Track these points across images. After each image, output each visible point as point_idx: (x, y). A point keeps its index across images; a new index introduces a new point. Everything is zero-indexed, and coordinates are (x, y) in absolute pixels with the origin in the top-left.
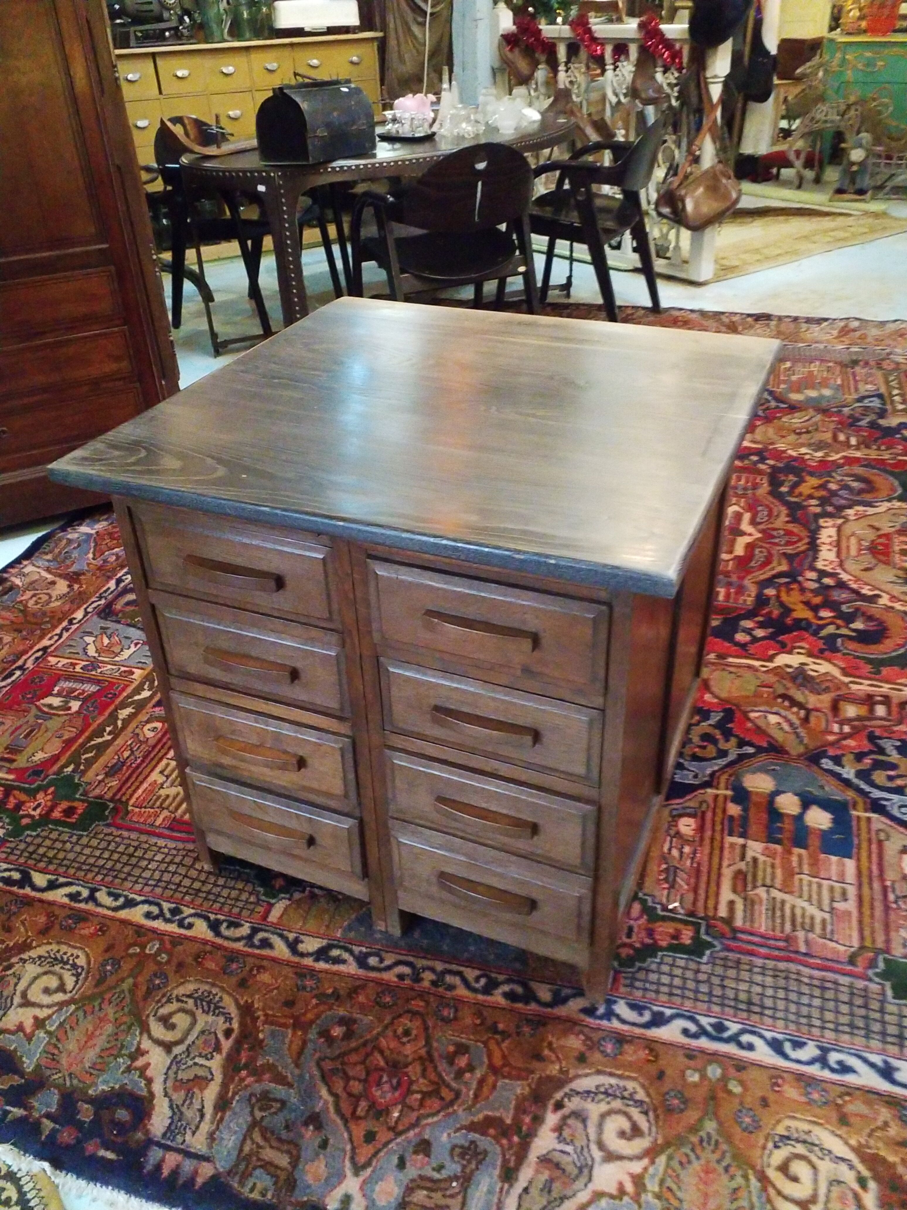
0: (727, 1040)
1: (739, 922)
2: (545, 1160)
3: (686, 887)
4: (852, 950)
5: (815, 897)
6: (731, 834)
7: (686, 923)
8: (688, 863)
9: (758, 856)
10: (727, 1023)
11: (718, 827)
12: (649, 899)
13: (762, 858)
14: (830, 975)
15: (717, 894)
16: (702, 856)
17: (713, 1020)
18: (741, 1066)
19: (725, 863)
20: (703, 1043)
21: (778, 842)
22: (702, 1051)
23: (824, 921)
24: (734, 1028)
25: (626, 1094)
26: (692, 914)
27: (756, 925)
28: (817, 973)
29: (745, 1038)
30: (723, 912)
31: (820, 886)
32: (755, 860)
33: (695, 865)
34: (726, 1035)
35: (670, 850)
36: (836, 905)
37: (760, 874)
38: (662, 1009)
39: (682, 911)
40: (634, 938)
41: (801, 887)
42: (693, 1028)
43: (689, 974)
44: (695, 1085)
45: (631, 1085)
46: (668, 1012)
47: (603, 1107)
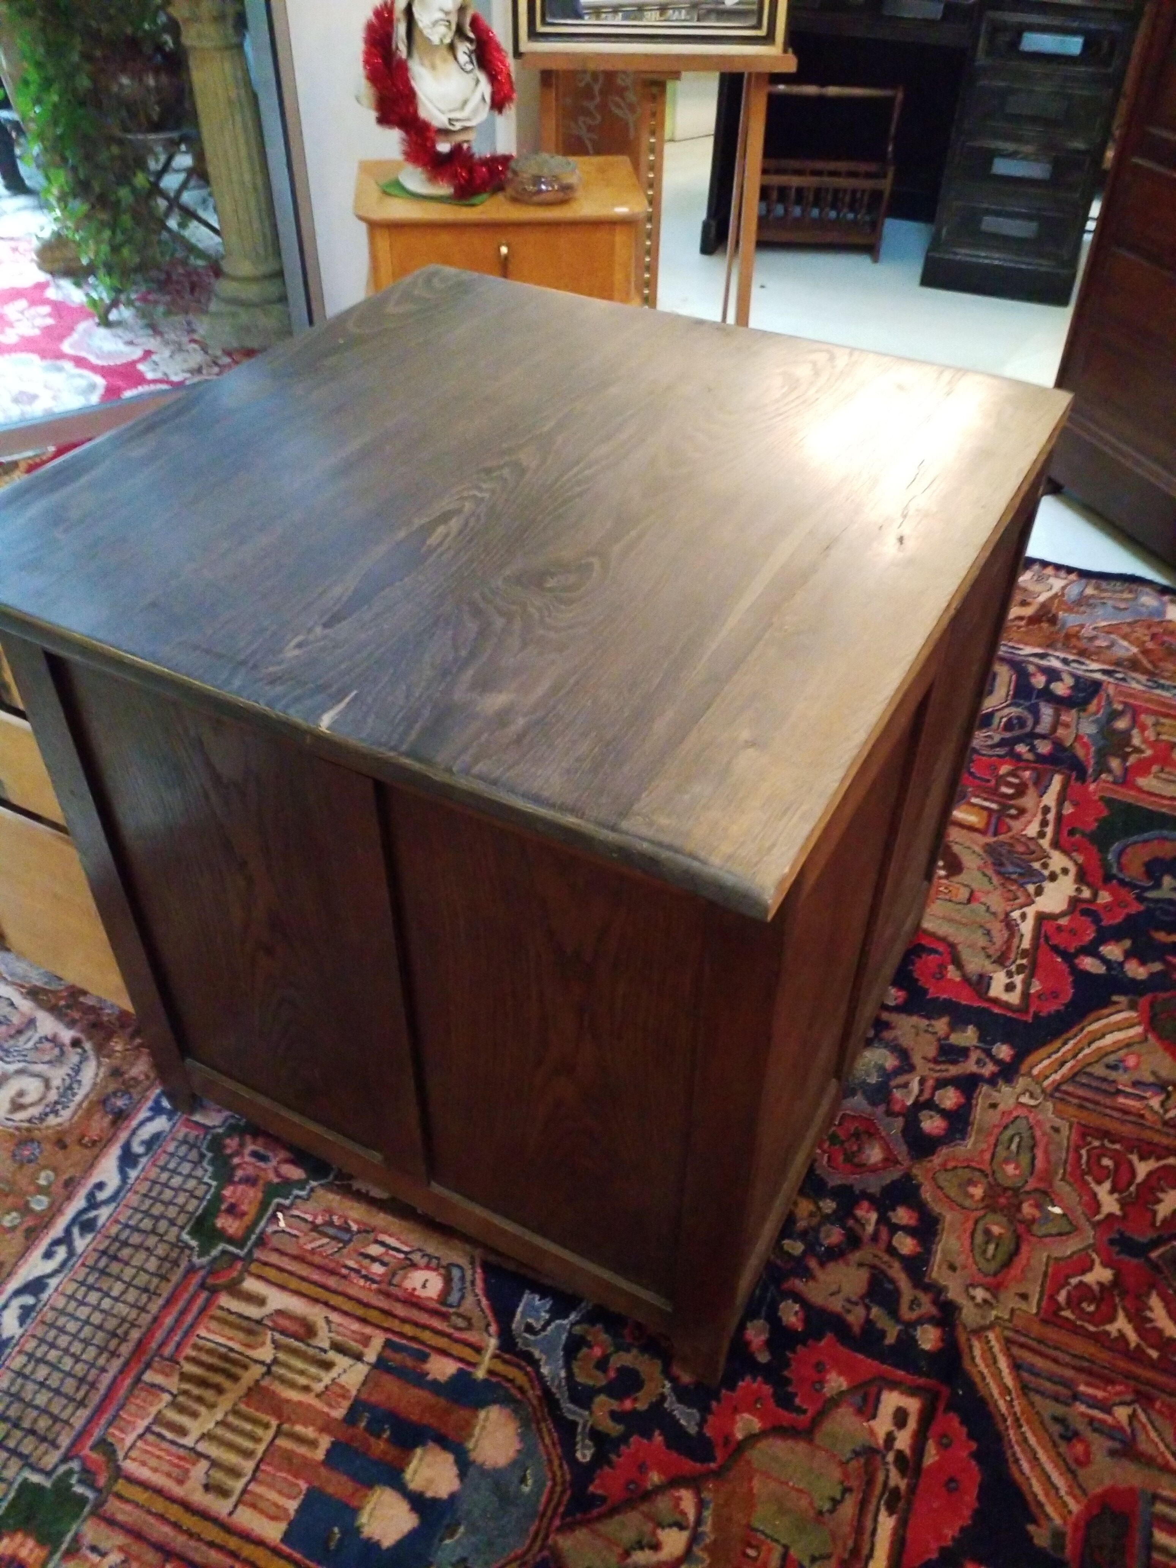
0: (68, 1231)
1: (225, 1300)
2: (31, 1023)
3: (309, 1247)
4: (121, 1455)
5: (229, 1436)
6: (388, 1344)
7: (250, 1229)
8: (351, 1263)
9: (334, 1373)
10: (89, 1237)
11: (408, 1329)
12: (303, 1193)
13: (327, 1378)
14: (95, 1399)
15: (283, 1287)
16: (358, 1287)
17: (100, 1222)
18: (32, 1235)
19: (335, 1317)
20: (79, 1203)
21: (352, 1417)
22: (69, 1198)
23: (182, 1431)
24: (81, 1243)
25: (59, 1107)
26: (261, 1242)
27: (213, 1325)
28: (106, 1380)
29: (61, 1252)
30: (251, 1285)
31: (247, 1454)
32: (328, 1366)
33: (344, 1271)
34: (76, 1231)
35: (383, 1244)
36: (204, 1464)
37: (299, 1364)
38: (140, 1167)
39: (270, 1230)
40: (247, 1159)
41: (255, 1421)
42: (102, 1196)
43: (172, 1212)
44: (34, 1177)
45: (66, 1114)
46: (133, 1174)
47: (56, 1082)
